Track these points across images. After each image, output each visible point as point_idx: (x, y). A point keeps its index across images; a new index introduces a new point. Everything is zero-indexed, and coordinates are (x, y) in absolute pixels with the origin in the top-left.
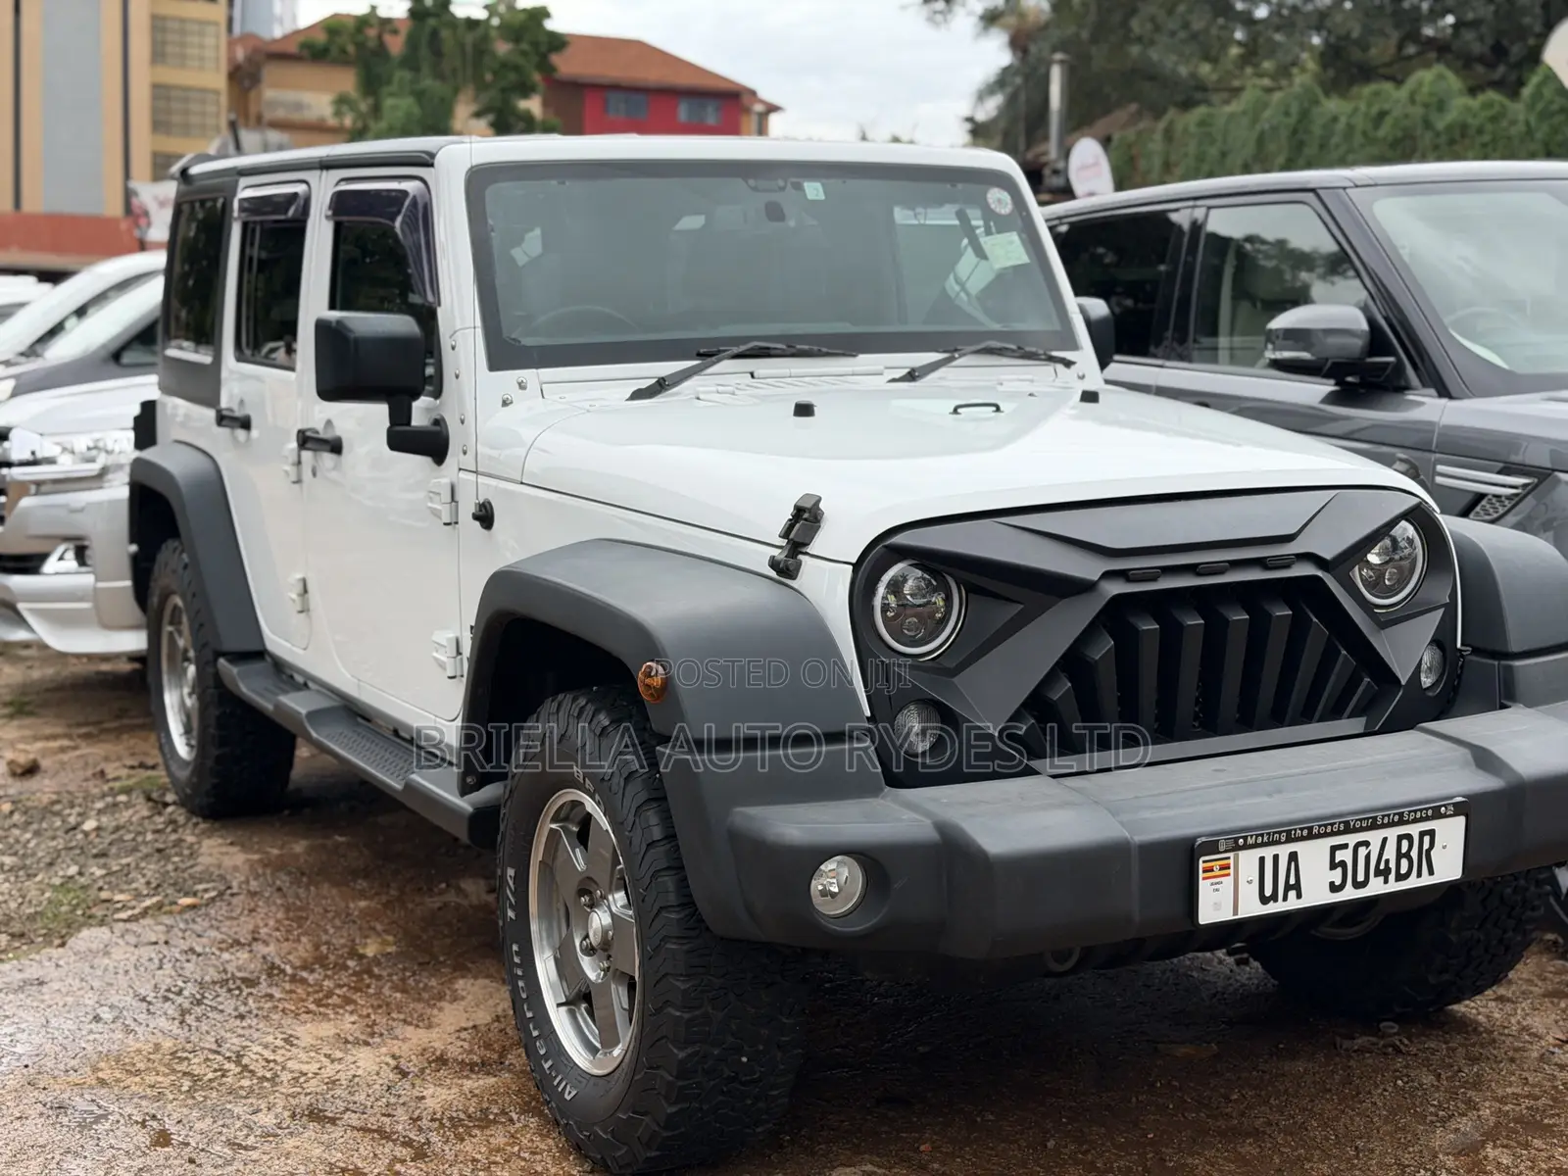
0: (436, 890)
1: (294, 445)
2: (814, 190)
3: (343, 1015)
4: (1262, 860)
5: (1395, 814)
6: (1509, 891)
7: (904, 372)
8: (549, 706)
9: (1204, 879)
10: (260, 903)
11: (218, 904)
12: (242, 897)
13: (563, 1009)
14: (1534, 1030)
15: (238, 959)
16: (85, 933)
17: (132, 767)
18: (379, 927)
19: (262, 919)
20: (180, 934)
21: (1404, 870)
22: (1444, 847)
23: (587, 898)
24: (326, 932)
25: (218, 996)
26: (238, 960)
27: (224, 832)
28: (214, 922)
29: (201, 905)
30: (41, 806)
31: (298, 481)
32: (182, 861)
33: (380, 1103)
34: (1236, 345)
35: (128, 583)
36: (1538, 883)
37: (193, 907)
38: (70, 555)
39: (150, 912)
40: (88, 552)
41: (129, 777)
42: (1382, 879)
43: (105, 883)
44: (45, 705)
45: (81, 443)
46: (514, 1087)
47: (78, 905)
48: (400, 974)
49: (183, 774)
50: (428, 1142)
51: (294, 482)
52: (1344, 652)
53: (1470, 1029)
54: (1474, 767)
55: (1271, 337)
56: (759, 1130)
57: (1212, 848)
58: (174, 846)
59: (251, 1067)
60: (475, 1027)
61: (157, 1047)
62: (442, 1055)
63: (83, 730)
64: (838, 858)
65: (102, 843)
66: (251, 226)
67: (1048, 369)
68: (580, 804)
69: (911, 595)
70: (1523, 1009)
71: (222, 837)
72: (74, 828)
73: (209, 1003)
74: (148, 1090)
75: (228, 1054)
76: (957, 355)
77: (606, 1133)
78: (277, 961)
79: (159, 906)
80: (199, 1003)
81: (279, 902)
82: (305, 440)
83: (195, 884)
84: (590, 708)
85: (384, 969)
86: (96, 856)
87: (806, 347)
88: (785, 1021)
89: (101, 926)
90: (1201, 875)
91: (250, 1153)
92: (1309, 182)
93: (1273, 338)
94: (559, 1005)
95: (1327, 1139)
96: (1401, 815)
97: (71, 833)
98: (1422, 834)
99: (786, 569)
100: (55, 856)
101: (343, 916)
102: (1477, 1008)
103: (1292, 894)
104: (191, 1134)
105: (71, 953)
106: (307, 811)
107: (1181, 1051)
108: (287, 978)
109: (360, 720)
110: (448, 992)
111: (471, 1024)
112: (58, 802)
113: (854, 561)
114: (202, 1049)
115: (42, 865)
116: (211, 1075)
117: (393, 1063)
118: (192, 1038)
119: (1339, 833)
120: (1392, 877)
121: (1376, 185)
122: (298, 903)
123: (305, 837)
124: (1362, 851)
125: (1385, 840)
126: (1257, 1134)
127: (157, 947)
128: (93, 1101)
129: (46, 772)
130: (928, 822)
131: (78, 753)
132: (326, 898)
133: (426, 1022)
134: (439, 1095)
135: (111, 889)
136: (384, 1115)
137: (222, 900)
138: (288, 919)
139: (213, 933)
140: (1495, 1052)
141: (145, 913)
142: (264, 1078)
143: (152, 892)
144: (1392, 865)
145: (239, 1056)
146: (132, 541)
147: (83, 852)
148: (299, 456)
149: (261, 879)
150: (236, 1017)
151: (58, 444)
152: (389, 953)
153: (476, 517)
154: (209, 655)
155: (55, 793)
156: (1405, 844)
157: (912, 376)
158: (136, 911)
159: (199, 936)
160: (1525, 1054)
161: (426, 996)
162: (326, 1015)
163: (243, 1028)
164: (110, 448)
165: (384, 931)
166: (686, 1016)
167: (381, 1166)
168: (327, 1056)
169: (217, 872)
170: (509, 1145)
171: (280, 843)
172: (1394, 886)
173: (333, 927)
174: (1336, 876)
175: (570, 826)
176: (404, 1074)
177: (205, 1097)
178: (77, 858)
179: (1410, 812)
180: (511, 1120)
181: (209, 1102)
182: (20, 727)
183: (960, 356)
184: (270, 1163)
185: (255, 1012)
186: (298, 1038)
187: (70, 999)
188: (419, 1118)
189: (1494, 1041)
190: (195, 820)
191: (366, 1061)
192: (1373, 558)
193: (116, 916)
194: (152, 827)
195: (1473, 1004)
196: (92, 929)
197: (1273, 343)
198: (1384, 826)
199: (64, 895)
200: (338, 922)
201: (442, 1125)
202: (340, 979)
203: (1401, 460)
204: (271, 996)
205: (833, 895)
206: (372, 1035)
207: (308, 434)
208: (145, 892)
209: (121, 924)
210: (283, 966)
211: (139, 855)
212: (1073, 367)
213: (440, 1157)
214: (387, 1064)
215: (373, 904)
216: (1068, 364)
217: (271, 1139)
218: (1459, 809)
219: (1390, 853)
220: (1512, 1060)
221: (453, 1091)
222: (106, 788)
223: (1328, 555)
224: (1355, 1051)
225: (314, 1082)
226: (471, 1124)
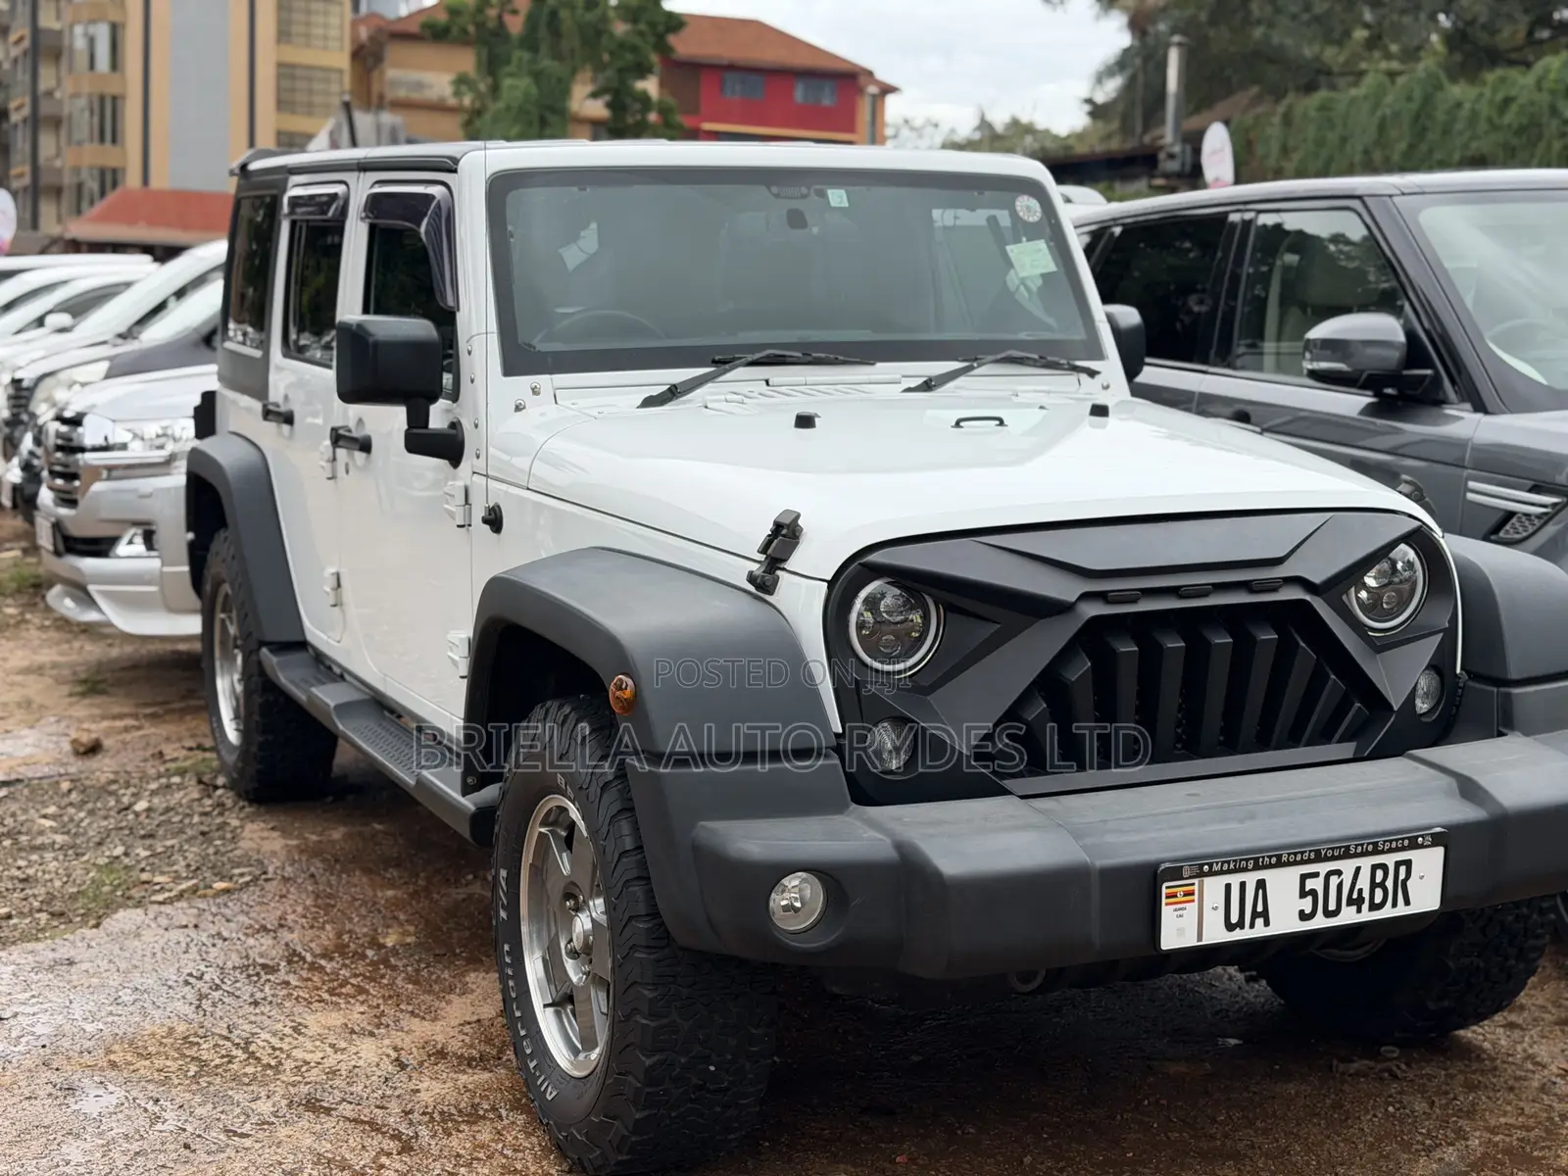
0: (463, 881)
1: (328, 442)
2: (837, 197)
3: (354, 1004)
4: (1228, 887)
5: (1369, 844)
6: (1510, 918)
7: (920, 381)
8: (538, 712)
9: (1167, 904)
10: (292, 890)
11: (252, 889)
12: (275, 883)
13: (550, 1010)
14: (1538, 1059)
15: (262, 945)
16: (121, 914)
17: (191, 749)
18: (402, 917)
19: (291, 906)
20: (210, 918)
21: (1378, 899)
22: (1422, 877)
23: (573, 902)
24: (350, 919)
25: (237, 981)
26: (262, 947)
27: (267, 817)
28: (244, 907)
29: (235, 890)
30: (99, 785)
31: (333, 478)
32: (223, 845)
33: (376, 1095)
34: (1282, 350)
35: (186, 568)
36: (1542, 912)
37: (227, 891)
38: (139, 540)
39: (186, 895)
40: (155, 537)
41: (186, 759)
42: (1354, 908)
43: (148, 865)
44: (118, 683)
45: (151, 430)
46: (507, 1083)
47: (119, 885)
48: (416, 966)
49: (231, 758)
50: (417, 1136)
51: (329, 479)
52: (1333, 677)
53: (1473, 1055)
54: (1459, 797)
55: (1309, 345)
56: (732, 1136)
57: (1176, 874)
58: (218, 830)
59: (258, 1055)
60: (479, 1021)
61: (171, 1031)
62: (442, 1048)
63: (149, 711)
64: (800, 874)
65: (150, 824)
66: (298, 224)
67: (1071, 379)
68: (563, 810)
69: (887, 612)
70: (1532, 1037)
71: (264, 821)
72: (127, 809)
73: (228, 989)
74: (156, 1074)
75: (237, 1041)
76: (975, 365)
77: (580, 1133)
78: (299, 949)
79: (194, 890)
80: (217, 987)
81: (310, 888)
82: (338, 438)
83: (232, 868)
84: (573, 717)
85: (401, 959)
86: (143, 837)
87: (823, 355)
88: (754, 1031)
89: (137, 907)
90: (1164, 901)
91: (243, 1140)
92: (1354, 189)
93: (1311, 347)
94: (545, 1006)
95: (1308, 1164)
96: (1375, 844)
97: (124, 813)
98: (1398, 864)
99: (764, 584)
100: (104, 836)
101: (369, 905)
102: (1486, 1034)
103: (1260, 921)
104: (190, 1119)
105: (103, 934)
106: (350, 798)
107: (1174, 1069)
108: (306, 966)
109: (386, 713)
110: (459, 985)
111: (475, 1018)
112: (115, 782)
113: (829, 578)
114: (213, 1034)
115: (91, 845)
116: (218, 1061)
117: (394, 1055)
118: (205, 1023)
119: (1309, 861)
120: (1365, 906)
121: (1423, 193)
122: (328, 890)
123: (345, 824)
124: (1334, 881)
125: (1358, 869)
126: (1237, 1157)
127: (186, 930)
128: (101, 1083)
129: (108, 751)
130: (888, 841)
131: (141, 733)
132: (356, 886)
133: (432, 1015)
134: (433, 1089)
135: (153, 872)
136: (377, 1107)
137: (256, 885)
138: (315, 906)
139: (242, 918)
140: (1495, 1080)
141: (180, 896)
142: (269, 1066)
143: (190, 875)
144: (1366, 895)
145: (248, 1043)
146: (189, 529)
147: (131, 833)
148: (334, 453)
149: (296, 865)
150: (251, 1004)
151: (129, 430)
152: (409, 944)
153: (485, 521)
154: (252, 644)
155: (113, 772)
156: (1379, 874)
157: (928, 386)
158: (172, 894)
159: (228, 921)
160: (1526, 1083)
161: (436, 988)
162: (337, 1004)
163: (256, 1014)
164: (177, 435)
165: (407, 921)
166: (653, 1024)
167: (367, 1158)
168: (332, 1046)
169: (255, 857)
170: (493, 1140)
171: (320, 829)
172: (1367, 916)
173: (357, 916)
174: (1307, 904)
175: (559, 830)
176: (403, 1066)
177: (209, 1083)
178: (126, 838)
179: (1385, 841)
180: (500, 1117)
181: (212, 1088)
182: (91, 705)
183: (979, 366)
184: (260, 1152)
185: (269, 999)
186: (306, 1027)
187: (95, 981)
188: (411, 1112)
189: (1495, 1068)
190: (241, 804)
191: (368, 1051)
192: (1370, 581)
193: (154, 898)
194: (201, 809)
195: (1480, 1030)
196: (128, 911)
197: (1311, 352)
198: (1356, 855)
199: (108, 876)
200: (363, 911)
201: (432, 1119)
202: (356, 968)
203: (1407, 482)
204: (287, 983)
205: (796, 910)
206: (378, 1026)
207: (341, 432)
208: (184, 875)
209: (156, 906)
210: (303, 953)
211: (185, 837)
212: (1097, 377)
213: (425, 1152)
214: (388, 1056)
215: (399, 894)
216: (1092, 373)
217: (266, 1127)
218: (1437, 840)
219: (1364, 883)
220: (1511, 1089)
221: (447, 1086)
222: (162, 769)
223: (1317, 578)
224: (1350, 1075)
225: (315, 1071)
226: (460, 1119)
